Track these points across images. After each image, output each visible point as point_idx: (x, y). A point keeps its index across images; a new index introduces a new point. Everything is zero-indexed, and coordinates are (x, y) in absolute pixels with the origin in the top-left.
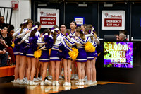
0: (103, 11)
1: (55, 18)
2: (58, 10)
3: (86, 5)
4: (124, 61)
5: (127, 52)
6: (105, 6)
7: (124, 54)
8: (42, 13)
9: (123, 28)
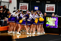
0: (46, 4)
1: (27, 7)
2: (28, 4)
3: (39, 2)
4: (54, 25)
5: (56, 21)
6: (47, 2)
7: (54, 22)
8: (21, 5)
9: (54, 11)
